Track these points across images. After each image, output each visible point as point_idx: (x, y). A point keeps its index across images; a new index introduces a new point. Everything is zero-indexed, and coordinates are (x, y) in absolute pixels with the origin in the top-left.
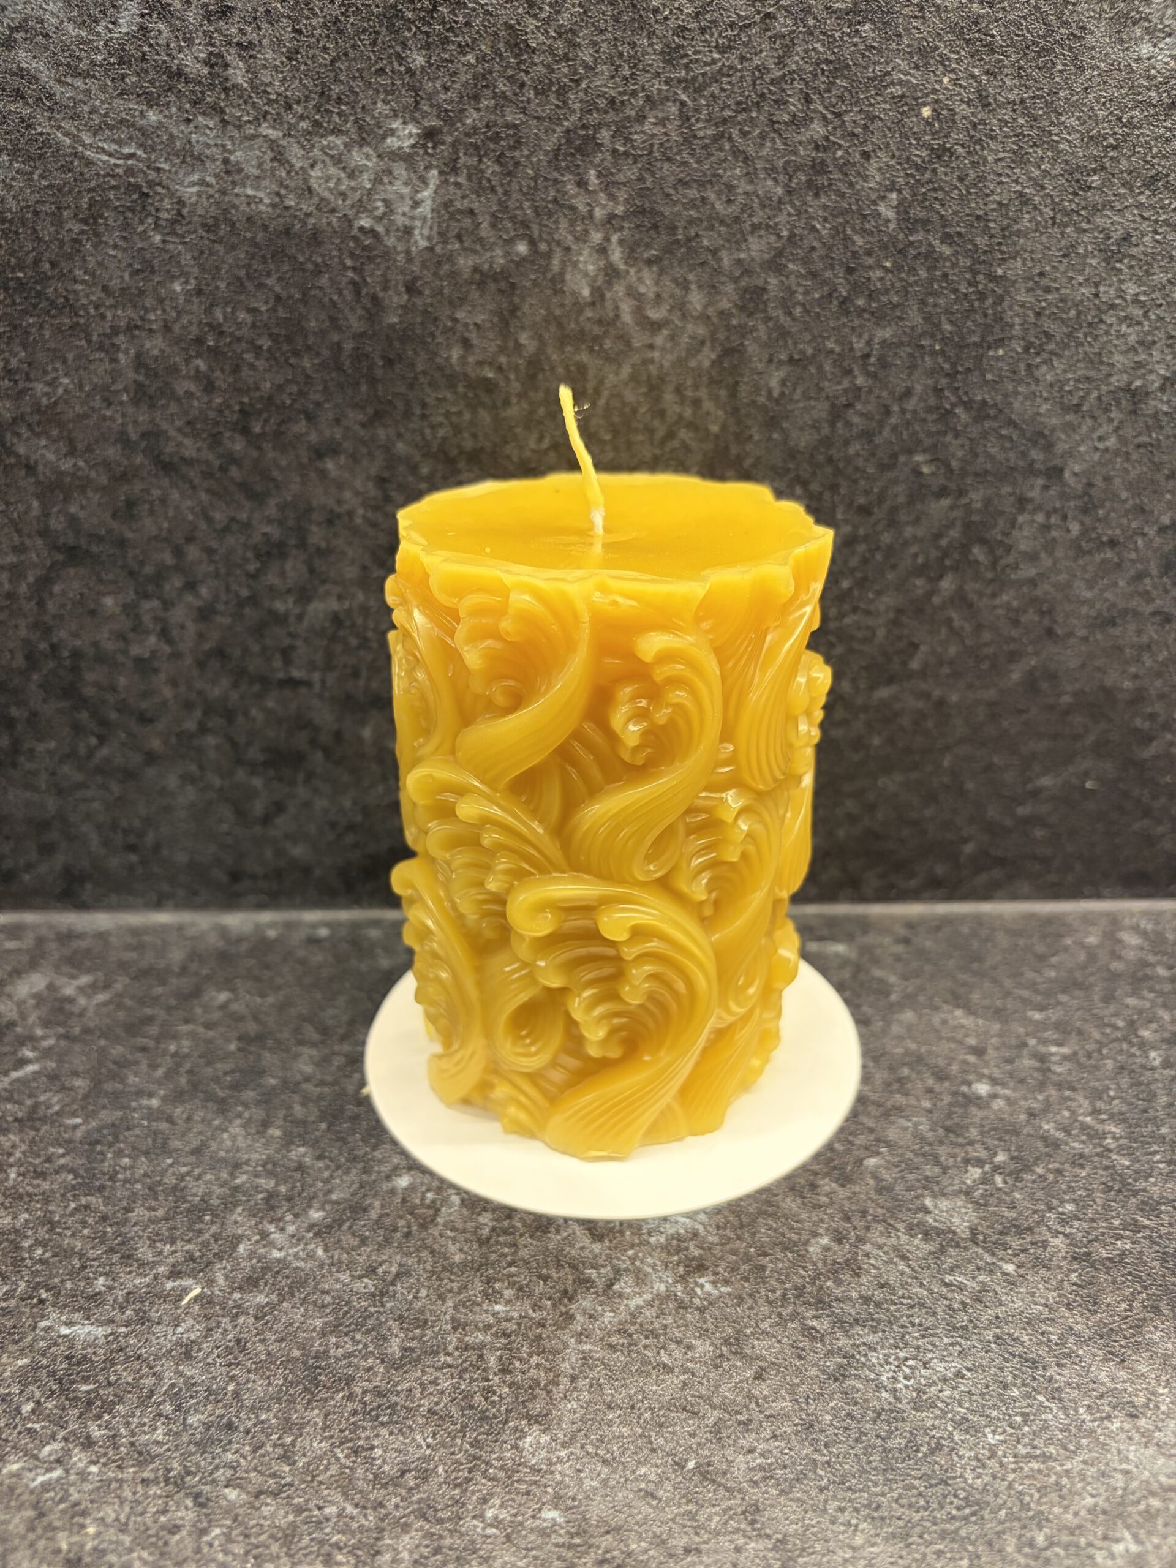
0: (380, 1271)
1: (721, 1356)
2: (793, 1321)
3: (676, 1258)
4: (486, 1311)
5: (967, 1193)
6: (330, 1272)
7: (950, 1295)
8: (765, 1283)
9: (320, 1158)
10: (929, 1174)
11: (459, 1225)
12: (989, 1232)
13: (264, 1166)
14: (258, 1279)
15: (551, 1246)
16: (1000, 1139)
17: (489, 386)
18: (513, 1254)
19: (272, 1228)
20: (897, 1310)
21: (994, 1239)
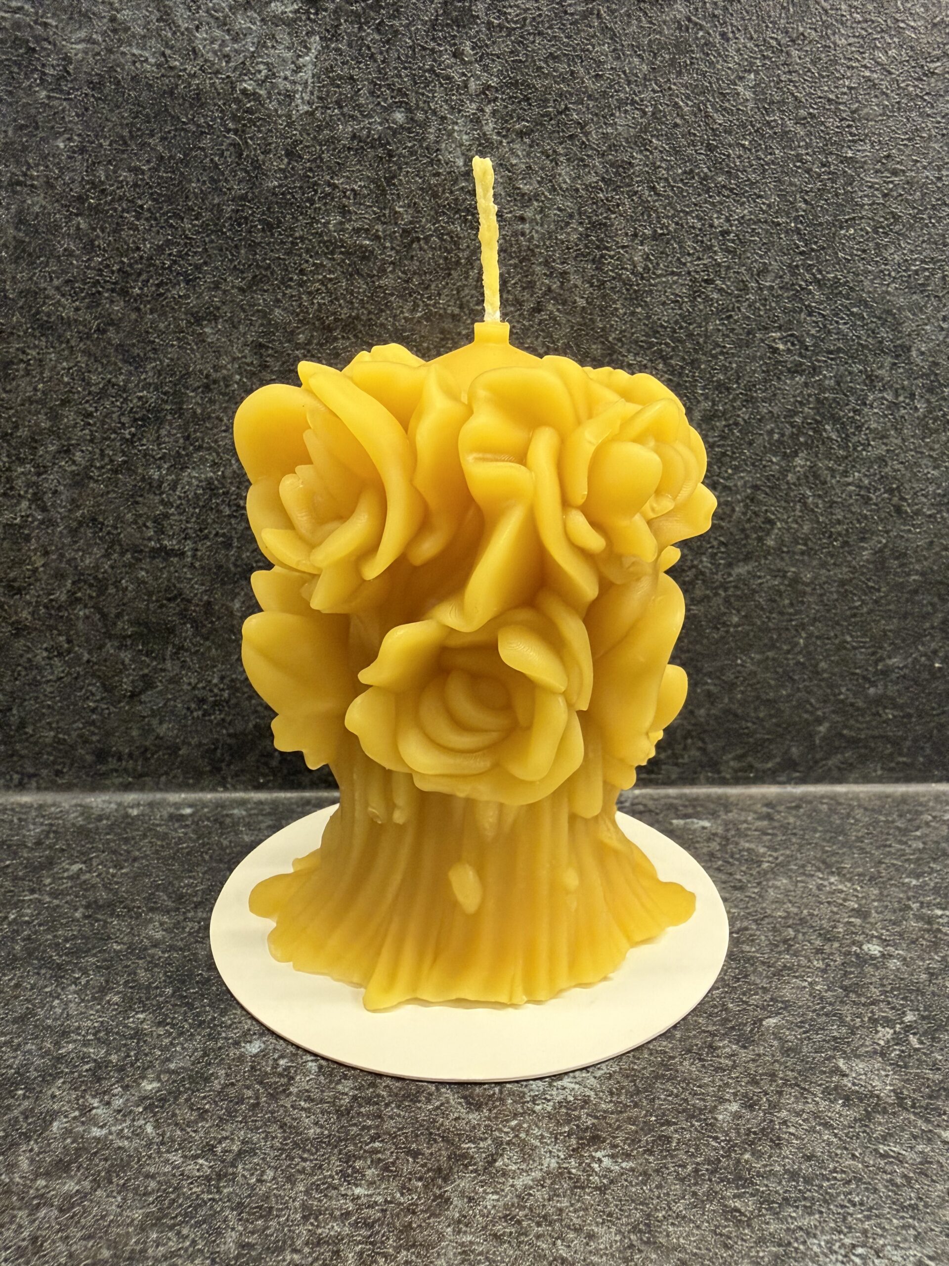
0: (219, 1149)
1: (632, 1246)
2: (711, 1202)
3: (567, 1129)
4: (345, 1196)
5: (883, 1055)
6: (159, 1152)
7: (888, 1168)
8: (672, 1157)
9: (160, 1024)
10: (835, 1034)
11: (314, 1095)
12: (917, 1095)
13: (95, 1034)
14: (70, 1163)
15: (421, 1117)
16: (905, 999)
17: (366, 255)
18: (377, 1127)
19: (95, 1102)
20: (832, 1186)
21: (924, 1102)
